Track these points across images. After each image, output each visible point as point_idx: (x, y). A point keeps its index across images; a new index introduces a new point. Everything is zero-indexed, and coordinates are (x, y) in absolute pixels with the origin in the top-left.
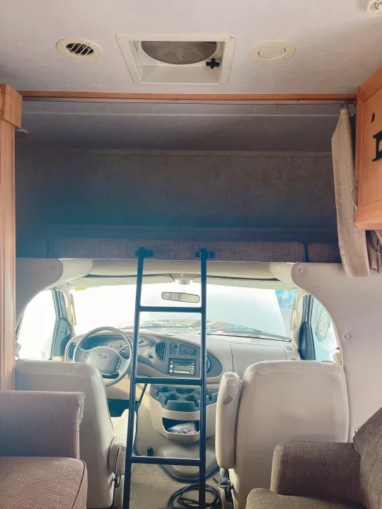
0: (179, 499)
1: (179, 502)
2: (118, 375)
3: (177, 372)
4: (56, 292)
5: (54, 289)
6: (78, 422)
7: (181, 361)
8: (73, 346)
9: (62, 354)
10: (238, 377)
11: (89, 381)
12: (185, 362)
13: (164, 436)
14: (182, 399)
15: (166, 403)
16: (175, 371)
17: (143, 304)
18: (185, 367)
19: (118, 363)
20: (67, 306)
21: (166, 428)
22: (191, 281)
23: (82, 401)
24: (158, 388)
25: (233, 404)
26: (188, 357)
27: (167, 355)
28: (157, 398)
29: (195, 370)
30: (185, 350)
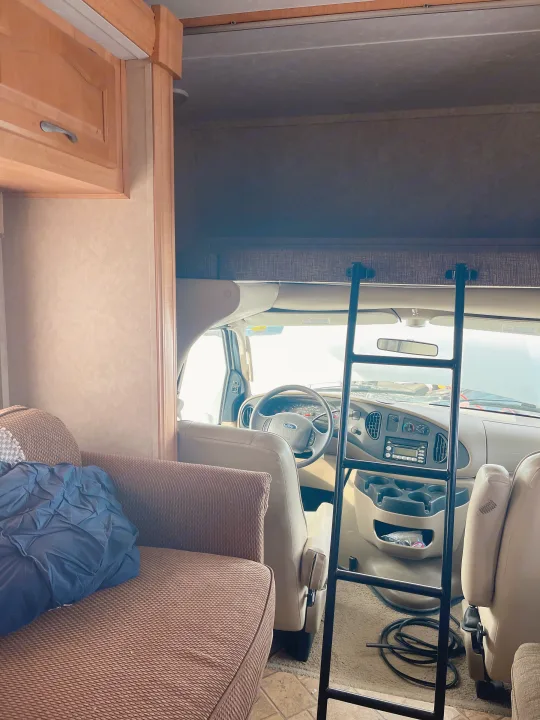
0: (398, 634)
1: (396, 639)
2: (311, 454)
3: (398, 457)
4: (226, 332)
5: (225, 328)
6: (263, 513)
7: (403, 442)
8: (248, 409)
9: (235, 419)
10: (506, 472)
11: (276, 458)
12: (411, 444)
13: (374, 545)
14: (405, 497)
15: (380, 500)
16: (394, 456)
17: (357, 351)
18: (410, 452)
19: (311, 436)
20: (241, 352)
21: (379, 535)
22: (427, 322)
23: (267, 486)
24: (368, 476)
25: (496, 514)
26: (416, 437)
27: (383, 432)
28: (366, 491)
29: (425, 457)
30: (411, 427)
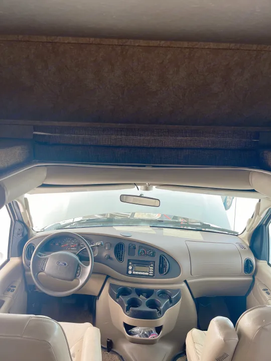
3: (137, 273)
7: (140, 263)
12: (145, 264)
14: (144, 308)
15: (128, 309)
16: (134, 273)
18: (144, 269)
19: (77, 270)
24: (118, 288)
26: (147, 259)
27: (126, 257)
28: (118, 300)
29: (154, 272)
30: (144, 251)
